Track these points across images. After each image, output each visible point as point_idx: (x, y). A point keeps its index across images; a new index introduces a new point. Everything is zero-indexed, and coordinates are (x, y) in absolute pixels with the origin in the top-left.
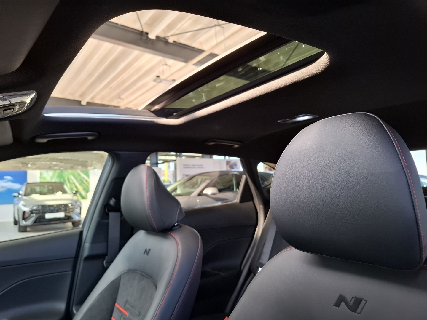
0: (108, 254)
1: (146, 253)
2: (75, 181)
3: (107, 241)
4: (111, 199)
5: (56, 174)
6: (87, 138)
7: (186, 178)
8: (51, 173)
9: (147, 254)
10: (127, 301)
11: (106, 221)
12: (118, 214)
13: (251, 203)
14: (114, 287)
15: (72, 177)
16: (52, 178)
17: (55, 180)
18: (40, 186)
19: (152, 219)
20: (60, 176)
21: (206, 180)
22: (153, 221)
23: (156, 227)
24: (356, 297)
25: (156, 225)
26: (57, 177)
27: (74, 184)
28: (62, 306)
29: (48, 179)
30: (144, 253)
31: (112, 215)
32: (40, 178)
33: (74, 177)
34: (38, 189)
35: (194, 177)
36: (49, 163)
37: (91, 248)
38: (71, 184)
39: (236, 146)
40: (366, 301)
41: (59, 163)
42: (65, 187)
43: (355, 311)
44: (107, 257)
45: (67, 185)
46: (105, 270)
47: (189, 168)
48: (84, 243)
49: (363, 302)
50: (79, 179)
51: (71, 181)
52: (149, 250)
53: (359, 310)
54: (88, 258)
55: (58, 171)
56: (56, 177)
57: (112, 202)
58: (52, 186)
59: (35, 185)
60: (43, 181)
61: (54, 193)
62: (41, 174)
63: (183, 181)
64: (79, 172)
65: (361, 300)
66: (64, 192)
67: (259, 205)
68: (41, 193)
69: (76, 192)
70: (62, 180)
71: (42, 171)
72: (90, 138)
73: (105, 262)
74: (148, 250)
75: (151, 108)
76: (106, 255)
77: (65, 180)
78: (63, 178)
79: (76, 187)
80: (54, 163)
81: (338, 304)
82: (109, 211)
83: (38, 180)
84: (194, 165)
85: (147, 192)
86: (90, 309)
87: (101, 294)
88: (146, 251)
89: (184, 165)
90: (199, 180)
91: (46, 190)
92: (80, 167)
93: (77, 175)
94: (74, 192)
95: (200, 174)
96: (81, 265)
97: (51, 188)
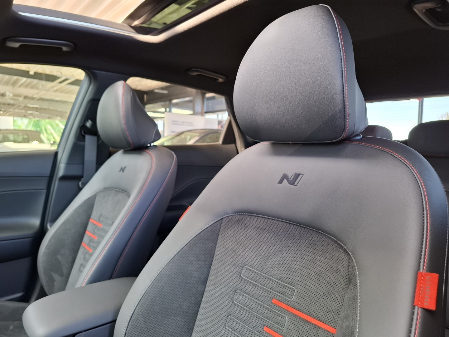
0: (85, 176)
1: (121, 171)
2: (53, 131)
3: (83, 164)
4: (88, 121)
5: (32, 123)
6: (61, 49)
7: (174, 134)
8: (26, 121)
9: (123, 171)
10: (101, 215)
11: (82, 143)
12: (95, 138)
13: (233, 145)
14: (90, 205)
15: (49, 127)
16: (27, 126)
17: (31, 128)
18: (14, 134)
19: (128, 134)
20: (37, 124)
21: (194, 136)
22: (128, 135)
23: (131, 142)
24: (295, 173)
25: (131, 139)
26: (33, 125)
27: (52, 135)
28: (36, 222)
29: (23, 127)
30: (120, 171)
31: (88, 138)
32: (14, 125)
33: (52, 126)
34: (11, 137)
35: (182, 133)
36: (23, 111)
37: (67, 168)
38: (49, 135)
39: (221, 80)
40: (303, 175)
41: (35, 113)
42: (42, 136)
43: (293, 184)
44: (82, 179)
45: (43, 134)
46: (80, 189)
47: (178, 124)
48: (60, 163)
49: (301, 176)
50: (57, 130)
51: (49, 131)
52: (125, 168)
53: (296, 183)
54: (63, 178)
55: (33, 120)
56: (31, 126)
57: (89, 124)
58: (27, 135)
59: (8, 132)
60: (17, 128)
61: (30, 142)
62: (14, 121)
63: (170, 137)
64: (57, 122)
65: (299, 175)
66: (41, 141)
67: (241, 148)
68: (15, 141)
69: (54, 142)
70: (38, 129)
71: (15, 118)
72: (65, 49)
73: (80, 183)
74: (123, 168)
75: (132, 24)
76: (82, 177)
77: (42, 130)
78: (40, 127)
79: (54, 138)
80: (30, 112)
81: (281, 182)
82: (85, 133)
83: (12, 127)
84: (183, 122)
85: (123, 106)
86: (64, 223)
87: (76, 210)
88: (122, 169)
89: (173, 121)
90: (189, 137)
91: (20, 139)
92: (59, 118)
93: (55, 125)
94: (52, 142)
95: (190, 131)
96: (56, 184)
97: (26, 137)
